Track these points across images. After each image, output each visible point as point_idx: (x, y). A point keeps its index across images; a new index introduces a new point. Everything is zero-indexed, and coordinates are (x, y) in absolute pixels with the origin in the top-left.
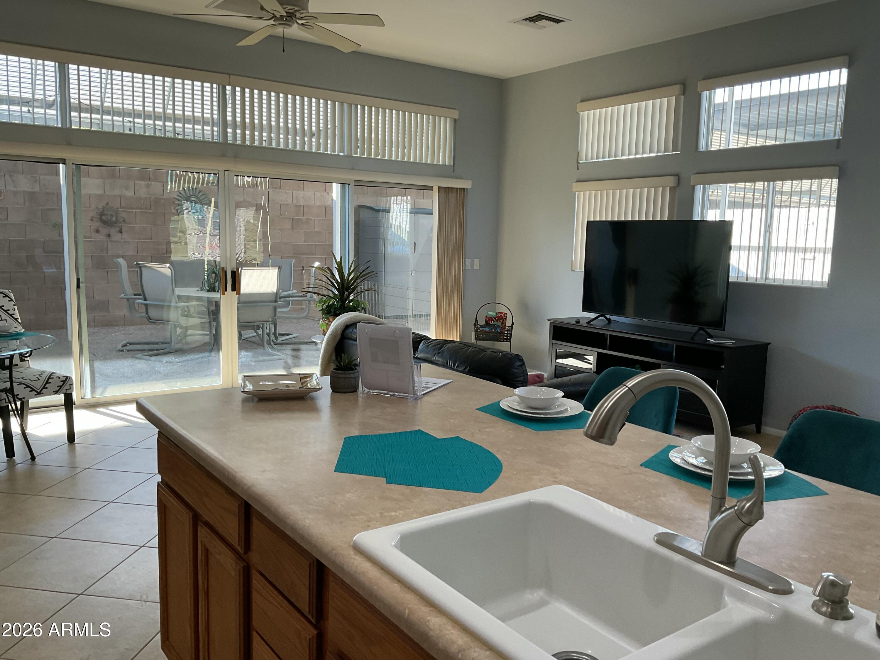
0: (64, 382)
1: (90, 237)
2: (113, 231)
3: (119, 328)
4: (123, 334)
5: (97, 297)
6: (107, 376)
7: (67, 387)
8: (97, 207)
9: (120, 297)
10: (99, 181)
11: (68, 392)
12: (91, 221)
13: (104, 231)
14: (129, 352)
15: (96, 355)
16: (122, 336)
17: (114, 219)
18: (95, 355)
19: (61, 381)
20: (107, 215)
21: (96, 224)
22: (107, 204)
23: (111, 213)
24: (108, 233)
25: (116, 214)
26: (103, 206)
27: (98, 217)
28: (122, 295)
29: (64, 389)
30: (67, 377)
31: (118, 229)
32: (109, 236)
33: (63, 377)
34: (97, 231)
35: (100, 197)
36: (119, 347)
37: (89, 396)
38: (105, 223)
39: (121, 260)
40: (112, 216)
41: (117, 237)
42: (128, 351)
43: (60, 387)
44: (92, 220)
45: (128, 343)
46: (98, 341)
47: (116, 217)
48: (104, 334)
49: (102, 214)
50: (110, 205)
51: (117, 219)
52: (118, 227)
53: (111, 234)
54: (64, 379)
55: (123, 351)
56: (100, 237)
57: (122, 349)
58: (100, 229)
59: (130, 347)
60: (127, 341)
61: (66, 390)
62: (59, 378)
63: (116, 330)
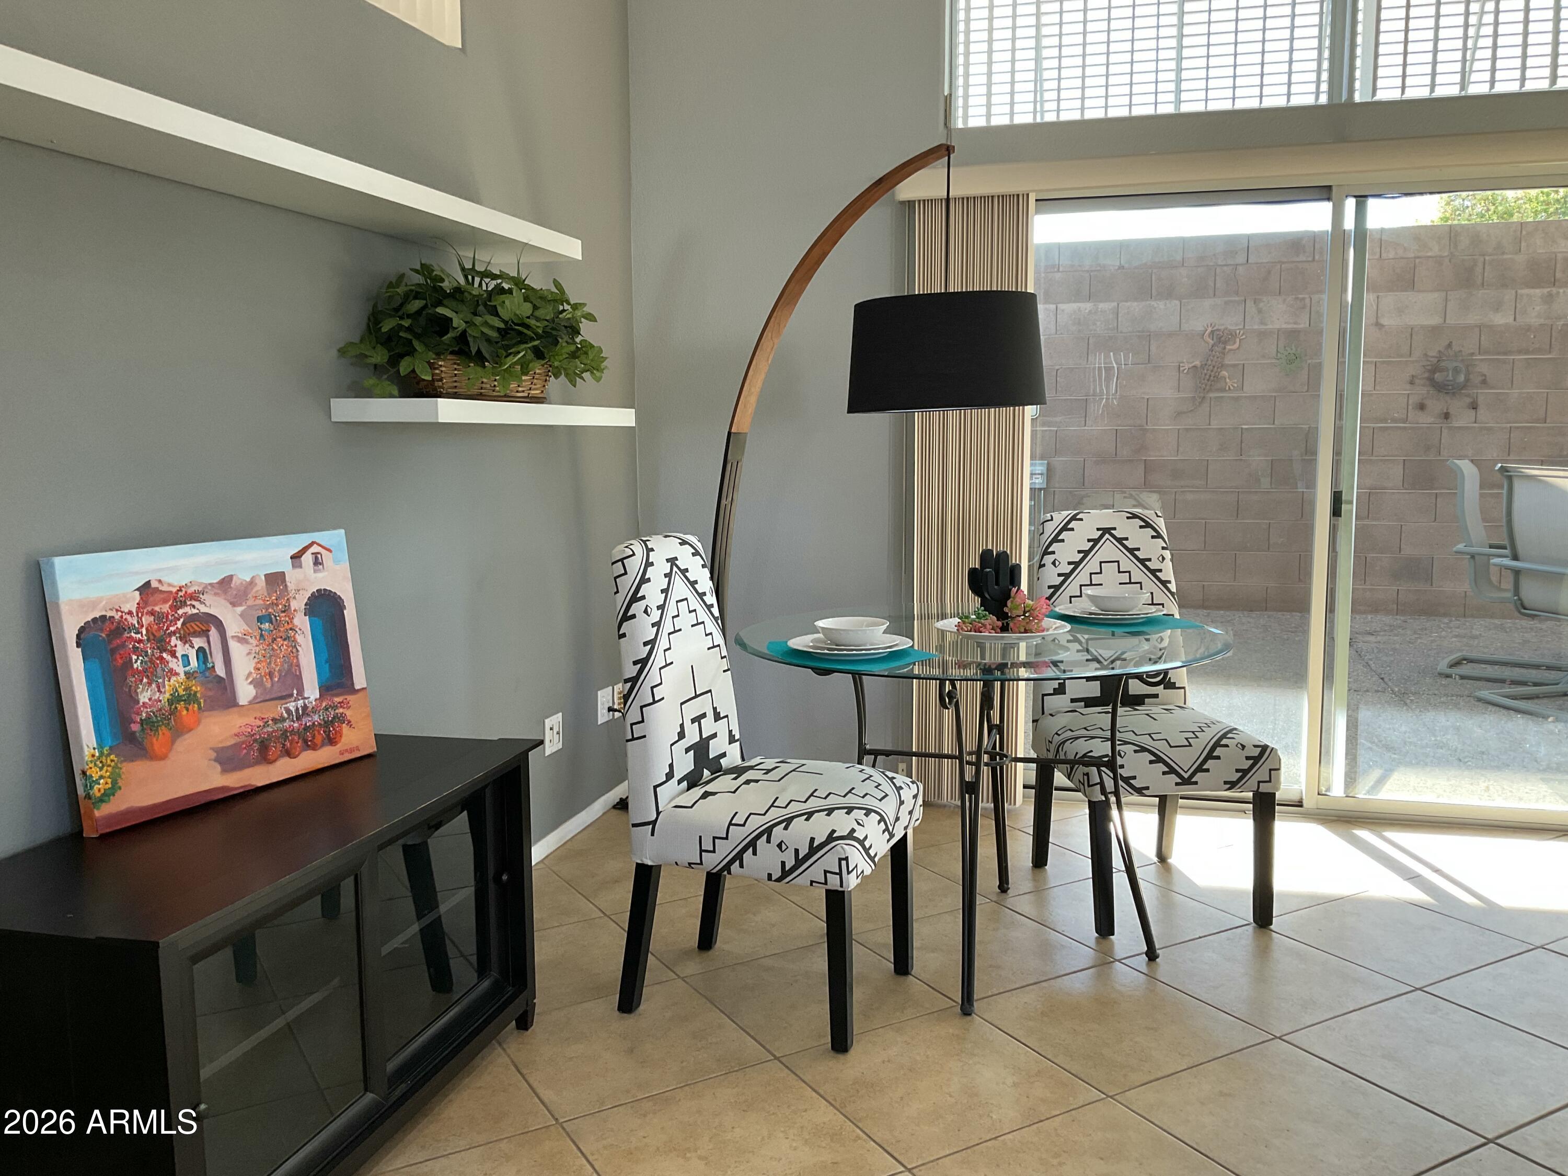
0: (1256, 760)
1: (1405, 421)
2: (1457, 406)
3: (1451, 621)
4: (1456, 636)
5: (1408, 551)
6: (1389, 748)
7: (1261, 773)
8: (1426, 355)
9: (1454, 549)
10: (1434, 297)
11: (1264, 788)
12: (1408, 386)
13: (1437, 405)
14: (1465, 681)
15: (1386, 680)
16: (1454, 639)
17: (1461, 378)
18: (1382, 679)
19: (1248, 758)
20: (1447, 370)
21: (1421, 391)
22: (1450, 345)
23: (1455, 364)
24: (1445, 411)
25: (1467, 366)
26: (1440, 352)
27: (1426, 375)
28: (1461, 546)
29: (1252, 783)
30: (1264, 748)
31: (1468, 400)
32: (1447, 416)
33: (1255, 746)
34: (1422, 407)
35: (1435, 331)
36: (1443, 666)
37: (1338, 790)
38: (1441, 388)
39: (1467, 468)
40: (1456, 371)
41: (1463, 419)
42: (1462, 677)
43: (1245, 772)
44: (1412, 383)
45: (1465, 660)
46: (1397, 646)
47: (1468, 373)
48: (1415, 633)
49: (1435, 369)
50: (1456, 348)
51: (1467, 380)
52: (1468, 396)
53: (1451, 411)
54: (1256, 752)
55: (1448, 676)
56: (1425, 419)
57: (1449, 671)
58: (1429, 403)
59: (1466, 669)
60: (1464, 653)
61: (1259, 782)
62: (1243, 747)
63: (1442, 626)
